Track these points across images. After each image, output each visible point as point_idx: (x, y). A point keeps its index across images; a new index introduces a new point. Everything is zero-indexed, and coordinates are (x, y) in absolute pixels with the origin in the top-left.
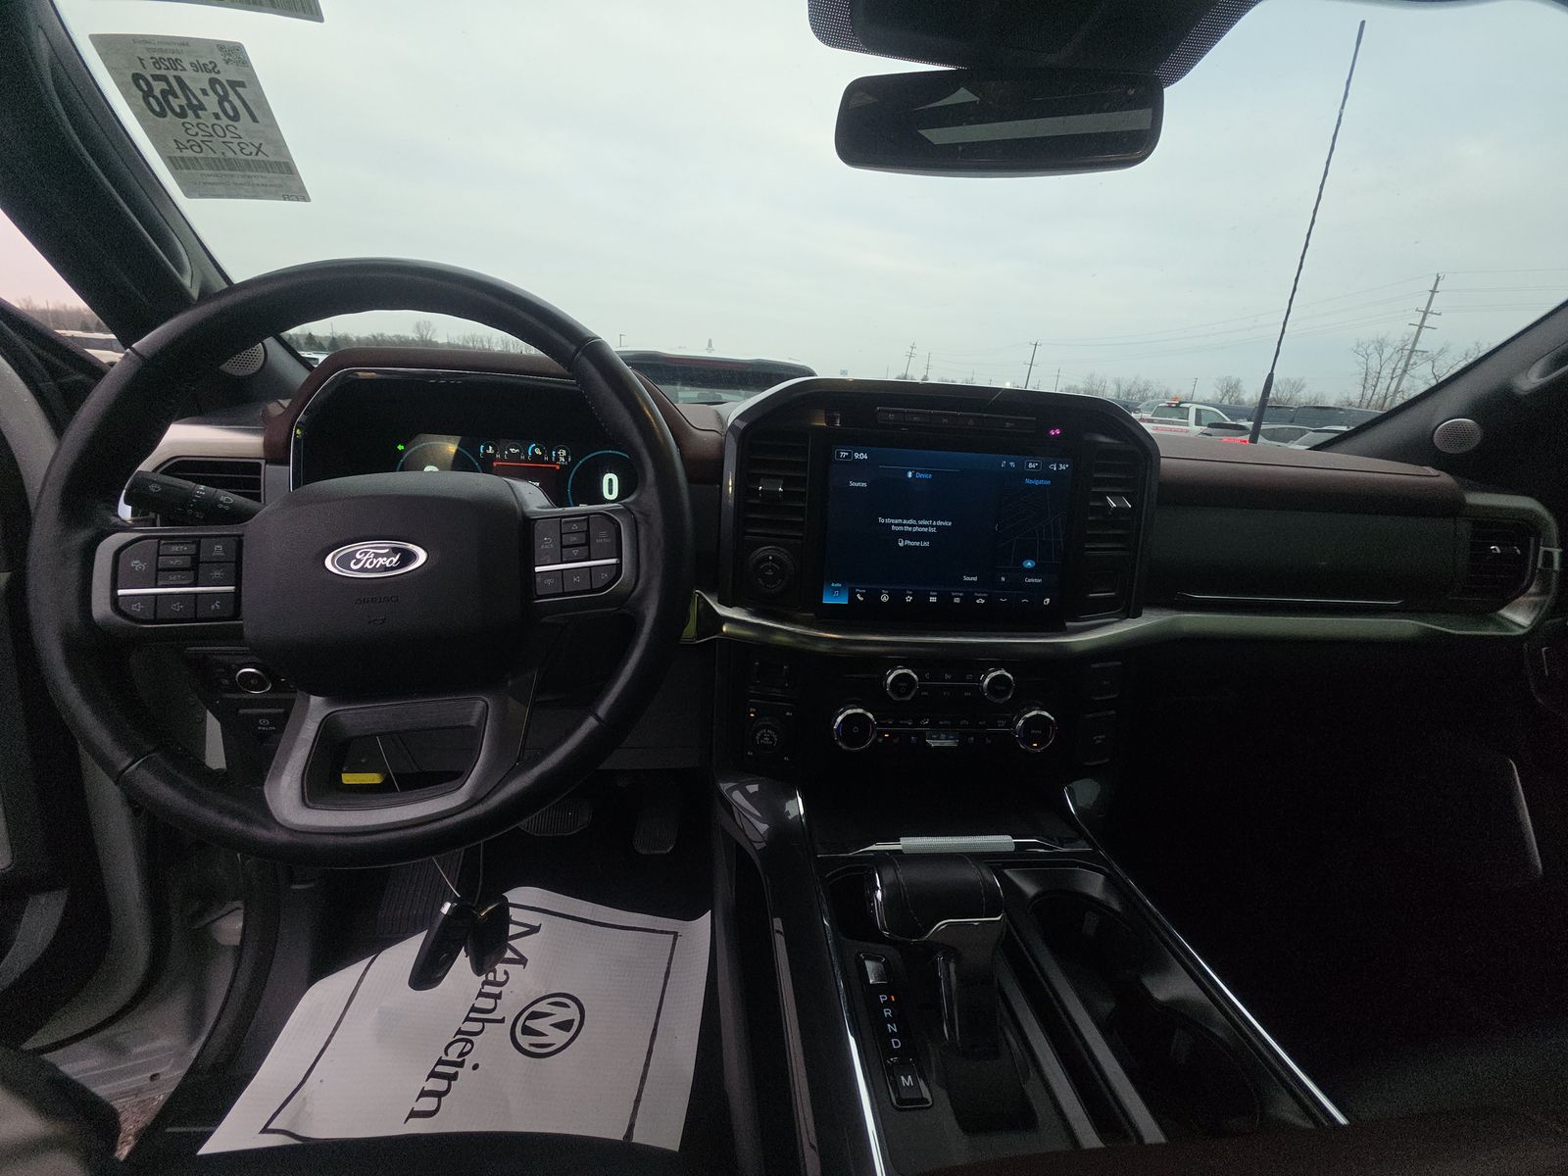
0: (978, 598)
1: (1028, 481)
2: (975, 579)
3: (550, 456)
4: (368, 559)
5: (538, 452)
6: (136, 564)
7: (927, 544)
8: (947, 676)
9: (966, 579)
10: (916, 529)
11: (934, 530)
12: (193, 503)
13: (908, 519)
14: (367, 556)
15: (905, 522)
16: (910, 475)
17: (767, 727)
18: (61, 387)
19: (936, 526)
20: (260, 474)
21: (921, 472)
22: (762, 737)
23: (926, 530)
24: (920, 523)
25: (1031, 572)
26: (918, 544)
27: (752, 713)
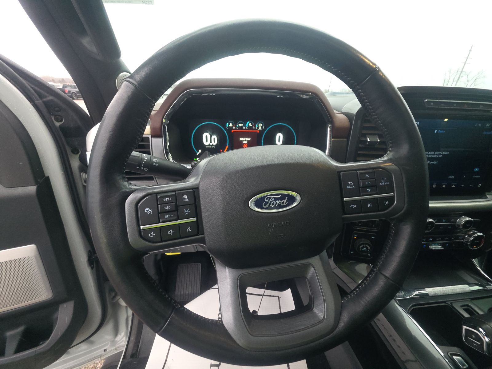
0: (453, 185)
1: (485, 133)
2: (453, 177)
3: (255, 127)
4: (271, 202)
5: (250, 125)
6: (148, 210)
7: (437, 163)
8: (444, 221)
9: (450, 177)
10: (433, 156)
11: (440, 156)
12: (143, 164)
13: (430, 152)
14: (270, 200)
15: (430, 153)
16: (436, 131)
17: (365, 244)
18: (45, 103)
19: (442, 154)
20: (149, 142)
21: (441, 130)
22: (363, 248)
23: (437, 156)
24: (436, 153)
25: (477, 173)
26: (433, 163)
27: (356, 237)
